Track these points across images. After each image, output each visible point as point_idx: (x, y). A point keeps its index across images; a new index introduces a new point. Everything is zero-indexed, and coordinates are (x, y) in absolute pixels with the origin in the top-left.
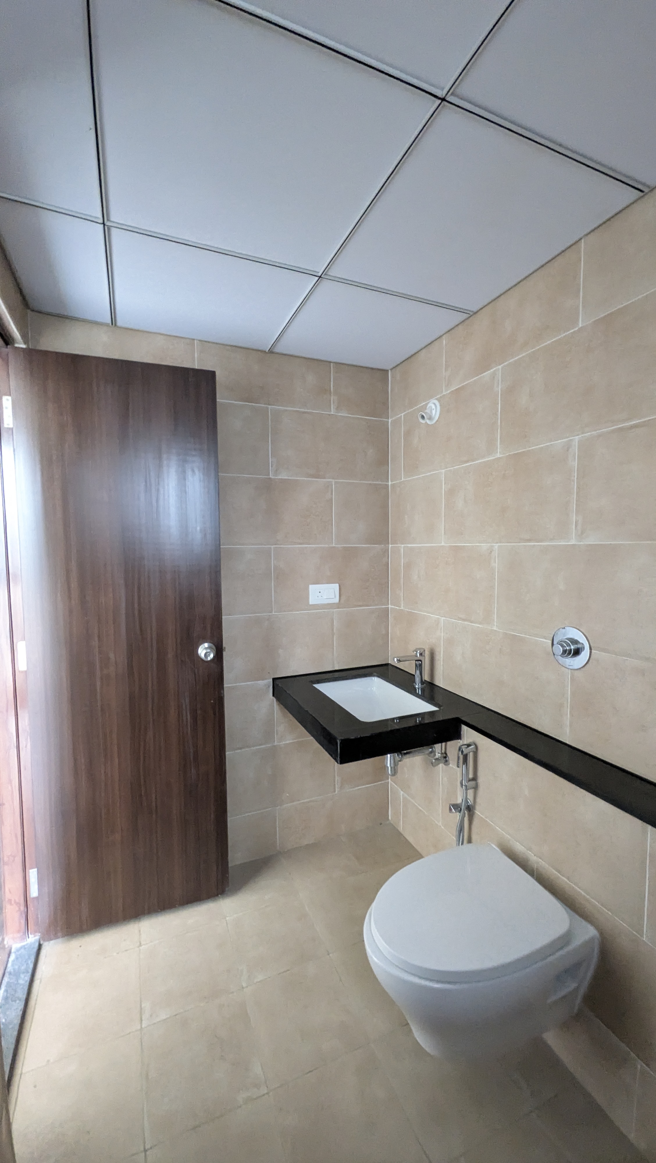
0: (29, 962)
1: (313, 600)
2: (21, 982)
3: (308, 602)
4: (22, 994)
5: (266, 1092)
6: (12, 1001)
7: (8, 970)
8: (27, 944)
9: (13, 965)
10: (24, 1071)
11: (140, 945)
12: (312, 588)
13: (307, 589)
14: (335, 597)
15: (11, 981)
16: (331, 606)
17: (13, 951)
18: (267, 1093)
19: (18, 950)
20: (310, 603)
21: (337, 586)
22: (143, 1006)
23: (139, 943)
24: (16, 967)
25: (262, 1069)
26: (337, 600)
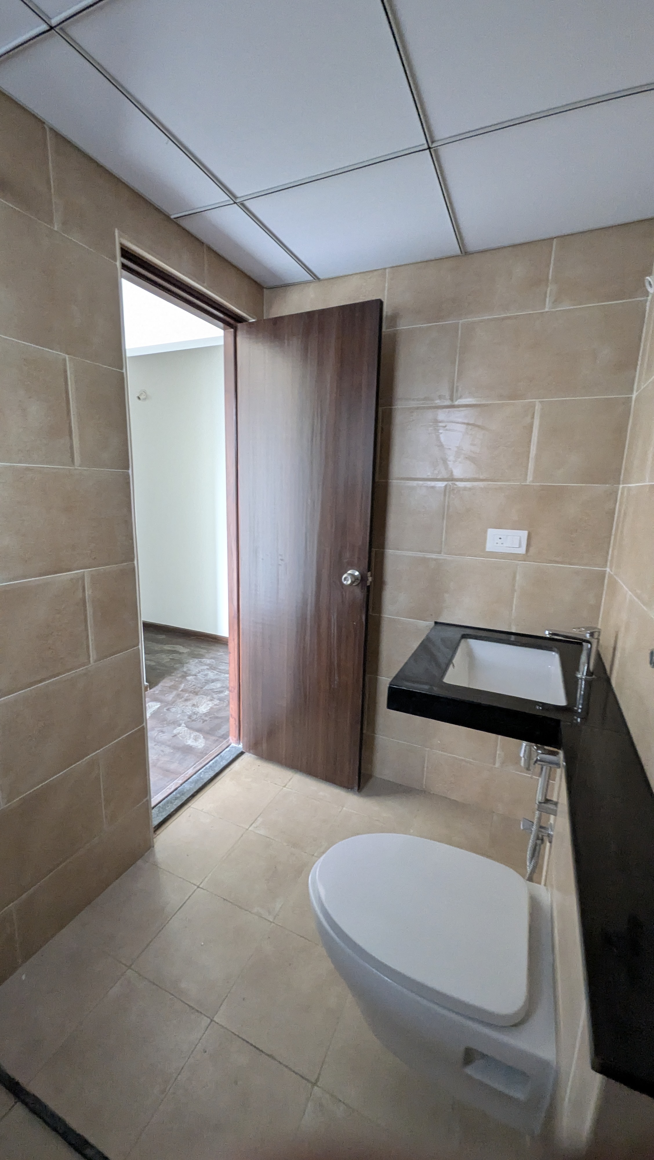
0: (232, 756)
1: (490, 546)
2: (221, 763)
3: (485, 547)
4: (217, 769)
5: (271, 920)
6: (211, 769)
7: (221, 754)
8: (238, 747)
9: (225, 753)
10: (191, 806)
11: (285, 786)
12: (492, 533)
13: (486, 532)
14: (520, 546)
15: (219, 760)
16: (514, 556)
17: (230, 746)
18: (271, 922)
19: (232, 747)
20: (487, 550)
21: (524, 534)
22: (258, 819)
23: (284, 785)
24: (225, 755)
25: (281, 908)
26: (523, 550)
